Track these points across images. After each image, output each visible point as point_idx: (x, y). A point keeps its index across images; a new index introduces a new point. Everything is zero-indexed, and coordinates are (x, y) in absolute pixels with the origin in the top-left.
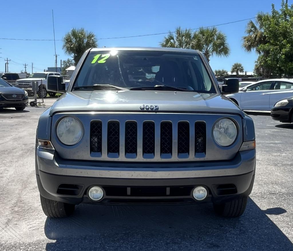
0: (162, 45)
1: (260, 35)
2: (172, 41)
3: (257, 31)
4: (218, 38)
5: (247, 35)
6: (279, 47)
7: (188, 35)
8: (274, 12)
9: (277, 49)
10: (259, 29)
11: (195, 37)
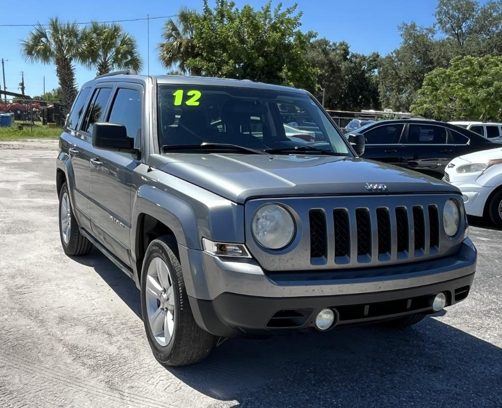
0: (26, 45)
1: (186, 44)
2: (43, 39)
3: (179, 36)
4: (124, 42)
5: (165, 42)
6: (216, 65)
7: (72, 33)
8: (207, 10)
9: (214, 67)
10: (183, 33)
11: (85, 37)
